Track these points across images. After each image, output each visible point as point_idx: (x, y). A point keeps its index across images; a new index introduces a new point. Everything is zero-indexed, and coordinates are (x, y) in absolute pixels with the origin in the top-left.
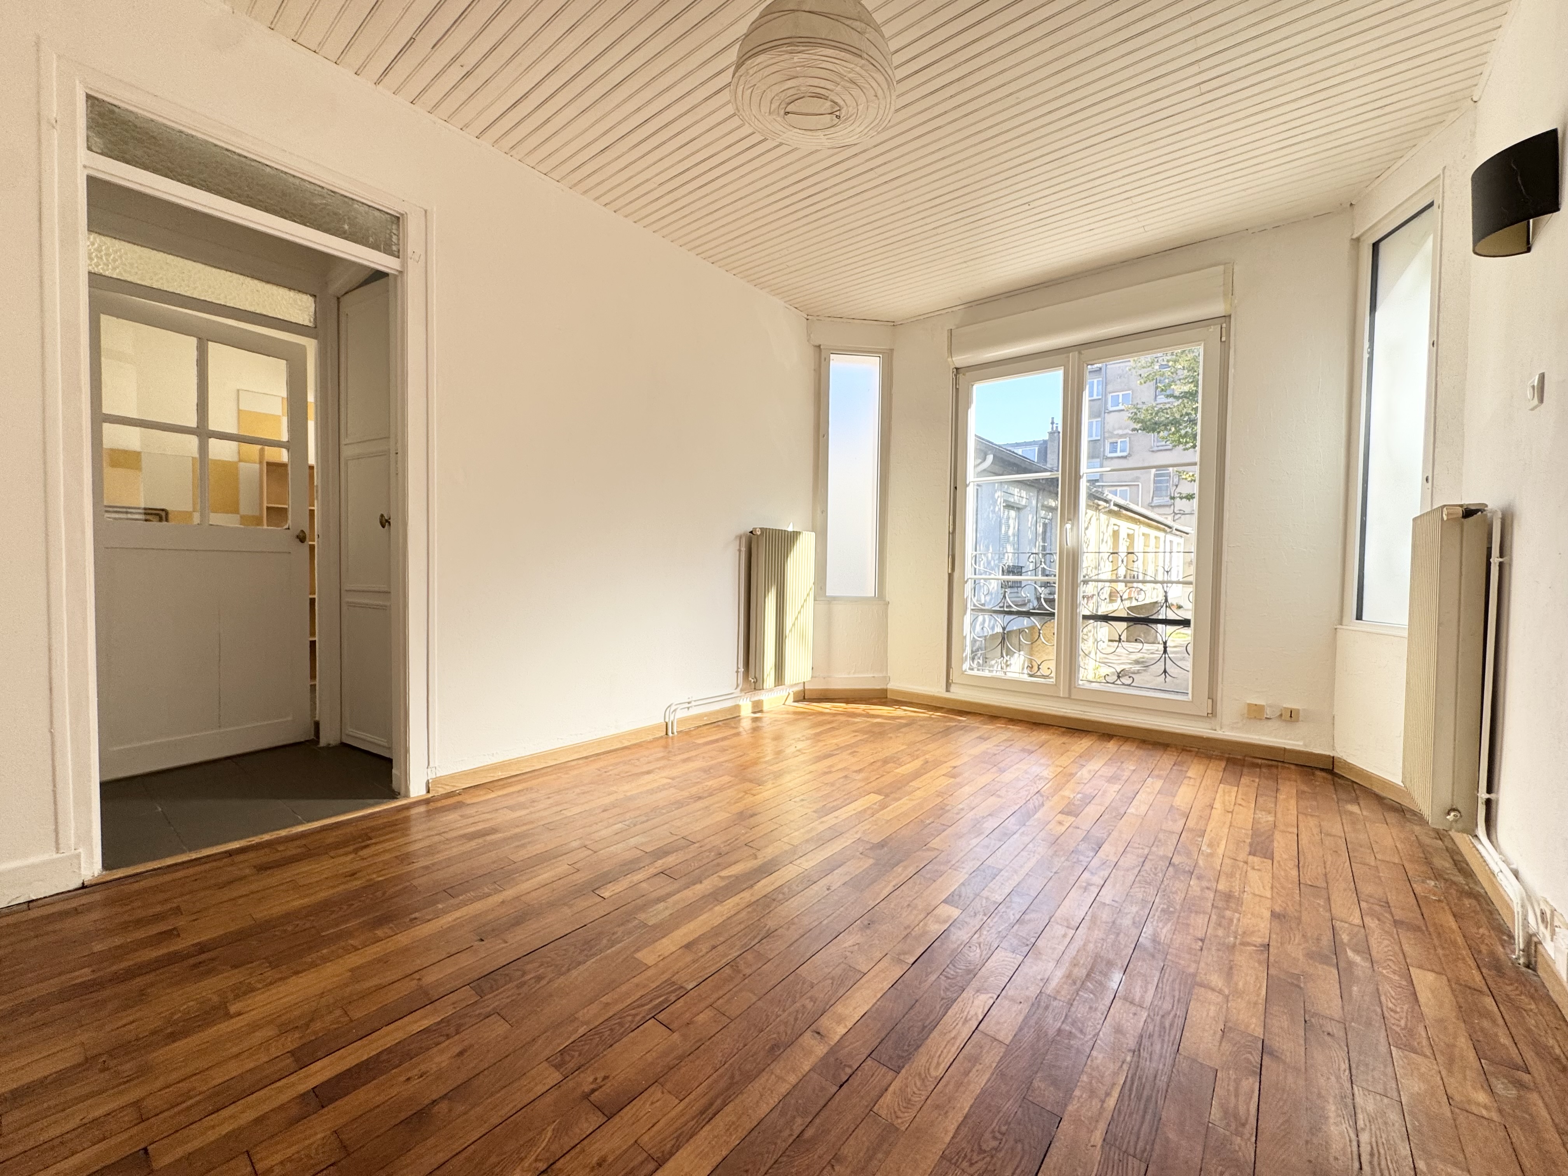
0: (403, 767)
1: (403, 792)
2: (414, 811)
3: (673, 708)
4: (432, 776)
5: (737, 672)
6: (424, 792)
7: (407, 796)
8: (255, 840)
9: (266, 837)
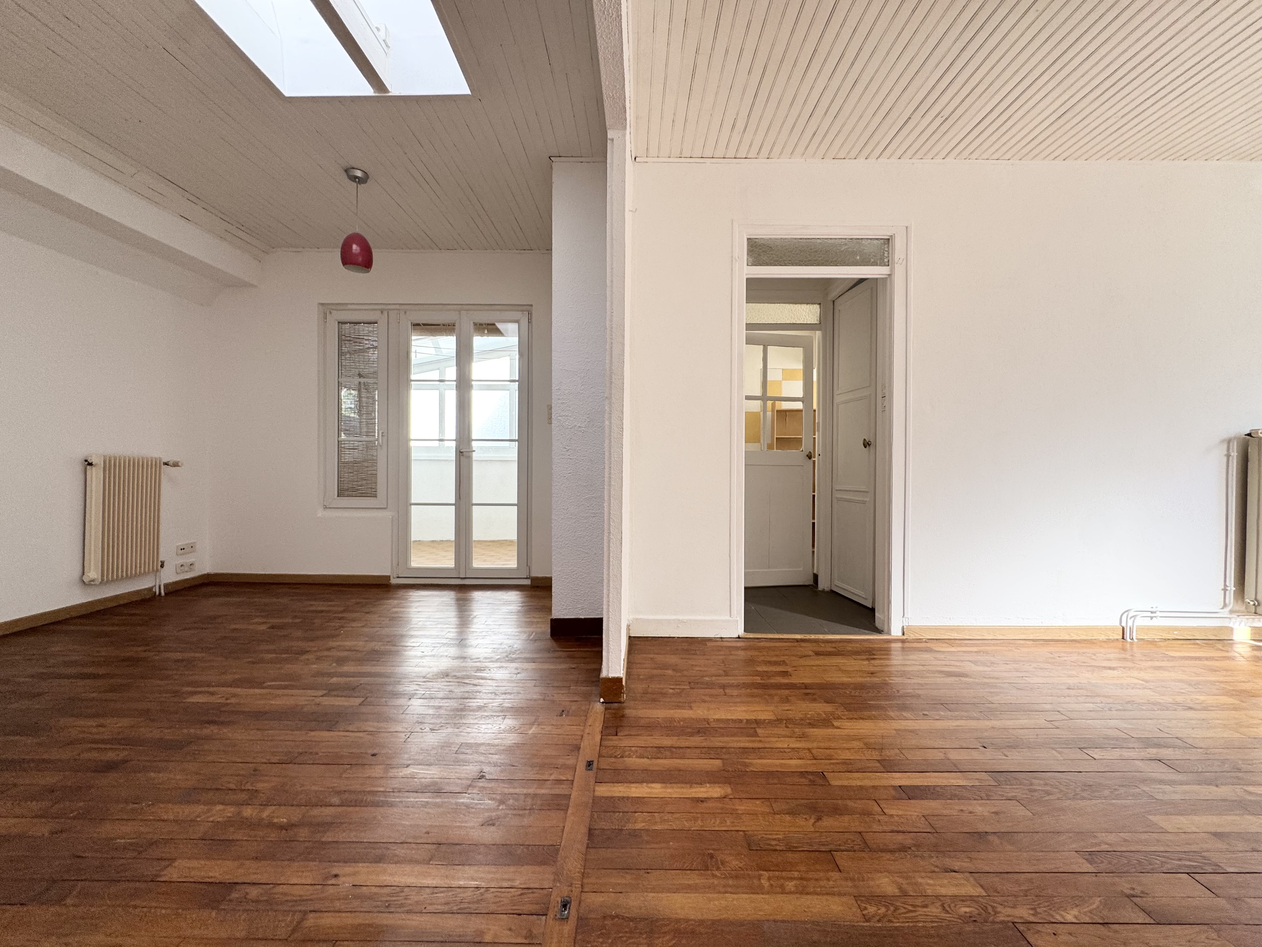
0: (886, 613)
1: (886, 629)
2: (893, 645)
3: (1131, 614)
4: (906, 624)
5: (1225, 590)
6: (900, 634)
7: (889, 633)
8: (808, 637)
9: (813, 637)
